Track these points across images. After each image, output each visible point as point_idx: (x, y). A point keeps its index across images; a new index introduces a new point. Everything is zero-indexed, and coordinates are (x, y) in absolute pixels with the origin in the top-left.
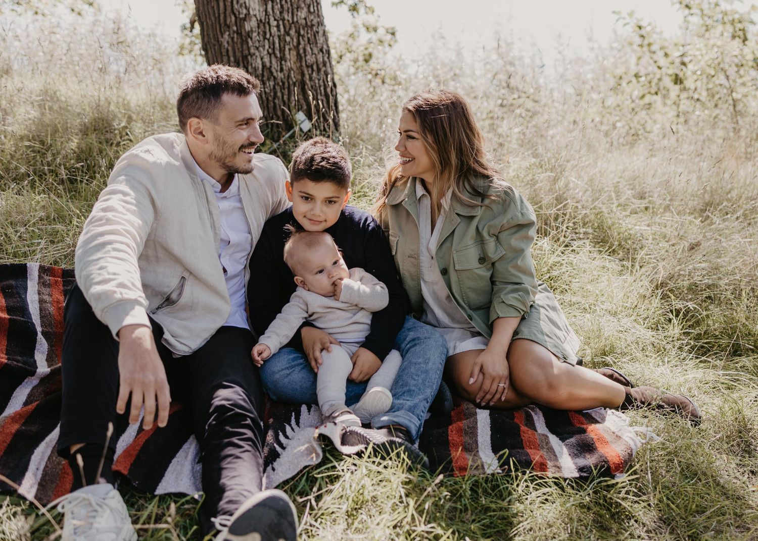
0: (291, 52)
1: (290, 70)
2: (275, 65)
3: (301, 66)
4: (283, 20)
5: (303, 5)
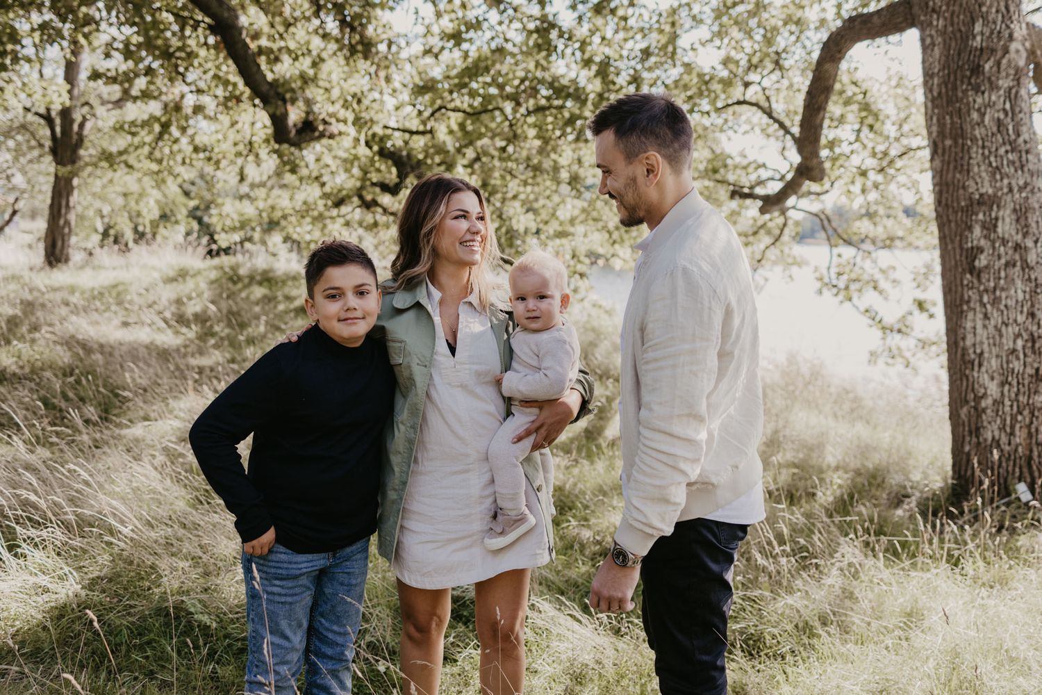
1: (1017, 446)
2: (1004, 439)
3: (1031, 443)
4: (1018, 401)
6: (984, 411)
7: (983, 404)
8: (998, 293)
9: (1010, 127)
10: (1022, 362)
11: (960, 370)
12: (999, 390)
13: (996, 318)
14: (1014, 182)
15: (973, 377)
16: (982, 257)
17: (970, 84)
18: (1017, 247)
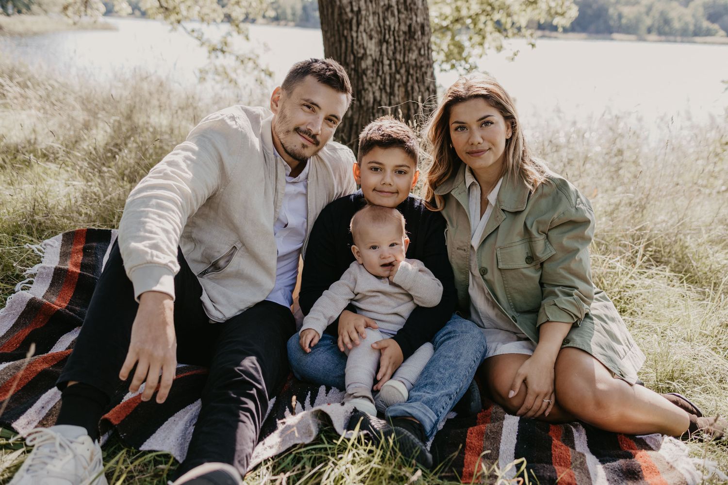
0: (400, 88)
2: (385, 99)
4: (395, 60)
5: (414, 48)
6: (364, 72)
7: (363, 65)
10: (397, 19)
11: (338, 30)
12: (377, 50)
15: (352, 37)
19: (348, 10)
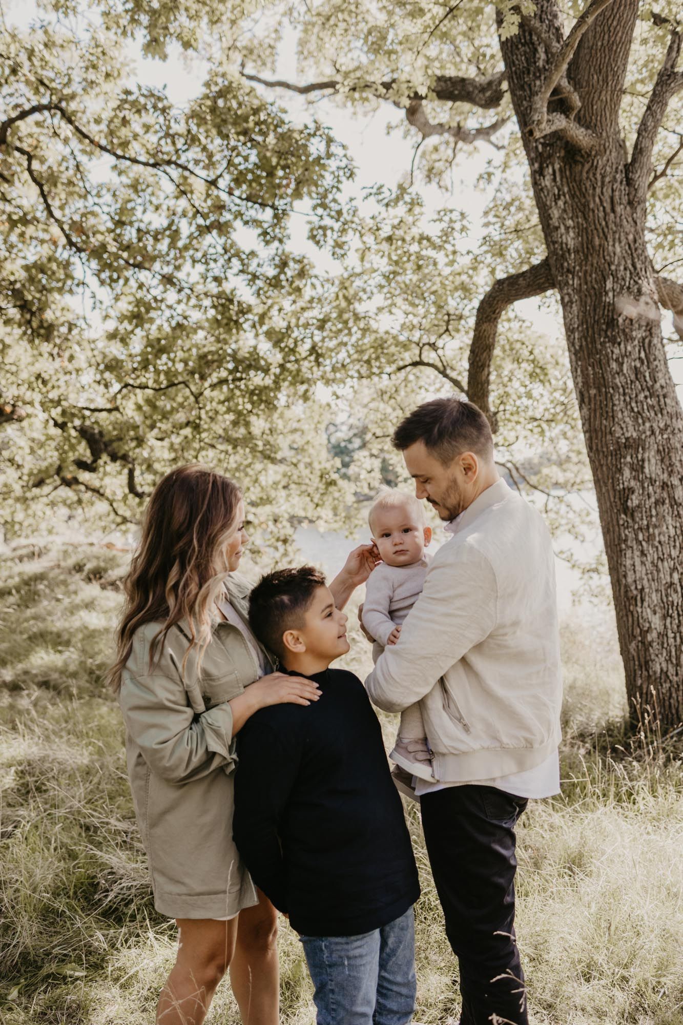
6: (650, 644)
7: (649, 638)
8: (651, 530)
9: (647, 374)
11: (625, 606)
13: (652, 554)
14: (655, 425)
15: (637, 612)
16: (634, 497)
17: (606, 336)
18: (664, 486)
19: (633, 588)
